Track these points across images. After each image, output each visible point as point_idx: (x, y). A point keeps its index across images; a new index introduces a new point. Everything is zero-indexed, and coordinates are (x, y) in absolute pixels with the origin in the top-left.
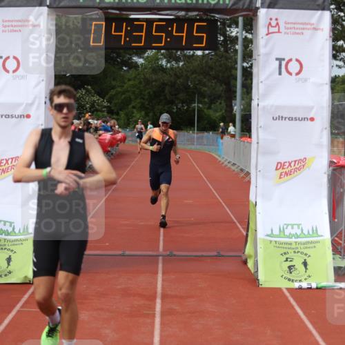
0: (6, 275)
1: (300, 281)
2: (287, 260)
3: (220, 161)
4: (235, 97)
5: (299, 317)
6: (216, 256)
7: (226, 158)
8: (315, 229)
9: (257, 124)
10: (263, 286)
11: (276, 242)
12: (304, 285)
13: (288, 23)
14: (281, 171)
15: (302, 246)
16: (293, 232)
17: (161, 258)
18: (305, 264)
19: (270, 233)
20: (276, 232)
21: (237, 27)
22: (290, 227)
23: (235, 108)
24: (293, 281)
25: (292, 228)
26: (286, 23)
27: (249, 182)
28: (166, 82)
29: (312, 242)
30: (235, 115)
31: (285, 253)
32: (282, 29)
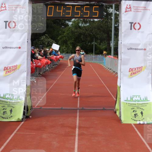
0: (10, 118)
1: (140, 121)
2: (134, 112)
3: (104, 68)
4: (111, 39)
5: (139, 136)
6: (103, 109)
7: (107, 66)
8: (146, 98)
9: (121, 52)
10: (123, 123)
11: (129, 103)
12: (142, 122)
13: (135, 7)
14: (131, 72)
15: (141, 105)
16: (136, 99)
17: (78, 110)
18: (142, 113)
19: (126, 99)
20: (129, 99)
21: (112, 8)
22: (135, 97)
23: (111, 44)
24: (136, 121)
25: (136, 97)
26: (134, 7)
27: (117, 77)
28: (81, 32)
29: (145, 104)
30: (111, 47)
31: (133, 108)
32: (132, 10)
